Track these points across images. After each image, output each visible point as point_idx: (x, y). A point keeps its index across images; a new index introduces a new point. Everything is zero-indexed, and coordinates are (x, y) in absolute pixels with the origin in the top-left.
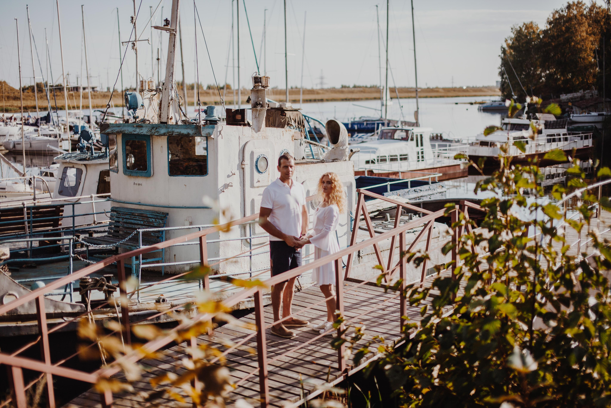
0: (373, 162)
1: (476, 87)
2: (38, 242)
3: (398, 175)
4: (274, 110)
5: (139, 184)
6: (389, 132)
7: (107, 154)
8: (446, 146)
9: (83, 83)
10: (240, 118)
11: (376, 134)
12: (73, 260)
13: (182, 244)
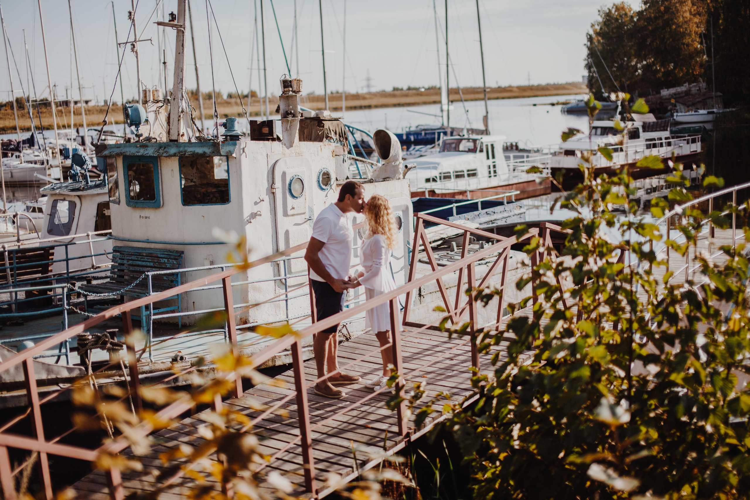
0: (434, 180)
1: (558, 84)
2: (24, 293)
3: (465, 194)
4: (309, 121)
5: (146, 218)
6: (453, 143)
7: (105, 182)
8: (523, 157)
9: (74, 96)
10: (267, 132)
11: (437, 146)
12: (68, 314)
13: (201, 288)
